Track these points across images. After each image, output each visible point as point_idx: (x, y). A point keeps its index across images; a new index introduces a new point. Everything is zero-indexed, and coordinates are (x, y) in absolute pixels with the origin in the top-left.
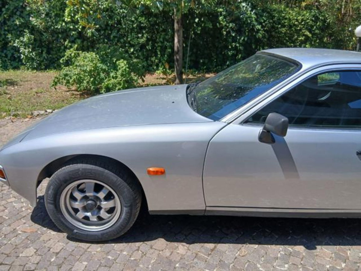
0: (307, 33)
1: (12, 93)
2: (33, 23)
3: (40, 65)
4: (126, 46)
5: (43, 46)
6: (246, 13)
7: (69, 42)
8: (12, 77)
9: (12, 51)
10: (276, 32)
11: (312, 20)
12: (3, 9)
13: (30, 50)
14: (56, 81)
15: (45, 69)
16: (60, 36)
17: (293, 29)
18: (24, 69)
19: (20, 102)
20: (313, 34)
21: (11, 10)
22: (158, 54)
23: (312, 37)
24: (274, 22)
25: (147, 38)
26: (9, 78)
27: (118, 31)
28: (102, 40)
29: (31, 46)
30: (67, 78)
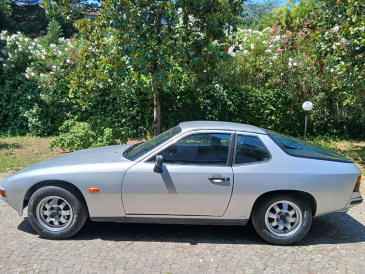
0: (272, 107)
1: (16, 154)
2: (42, 98)
3: (44, 132)
4: (119, 117)
5: (48, 117)
6: (219, 92)
7: (71, 114)
8: (18, 142)
9: (21, 121)
10: (245, 107)
11: (276, 97)
12: (19, 87)
13: (37, 120)
14: (53, 144)
15: (48, 135)
16: (64, 109)
17: (260, 104)
18: (30, 136)
19: (22, 160)
20: (277, 108)
21: (25, 88)
22: (146, 124)
23: (276, 110)
24: (243, 99)
25: (137, 111)
26: (16, 142)
27: (113, 106)
28: (99, 113)
29: (38, 116)
30: (62, 142)
